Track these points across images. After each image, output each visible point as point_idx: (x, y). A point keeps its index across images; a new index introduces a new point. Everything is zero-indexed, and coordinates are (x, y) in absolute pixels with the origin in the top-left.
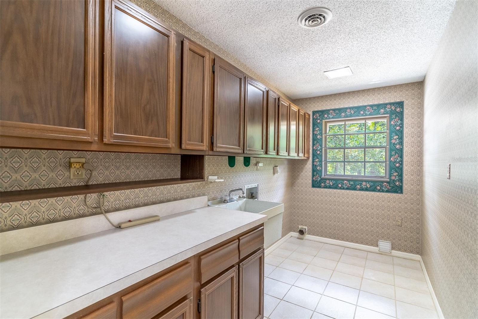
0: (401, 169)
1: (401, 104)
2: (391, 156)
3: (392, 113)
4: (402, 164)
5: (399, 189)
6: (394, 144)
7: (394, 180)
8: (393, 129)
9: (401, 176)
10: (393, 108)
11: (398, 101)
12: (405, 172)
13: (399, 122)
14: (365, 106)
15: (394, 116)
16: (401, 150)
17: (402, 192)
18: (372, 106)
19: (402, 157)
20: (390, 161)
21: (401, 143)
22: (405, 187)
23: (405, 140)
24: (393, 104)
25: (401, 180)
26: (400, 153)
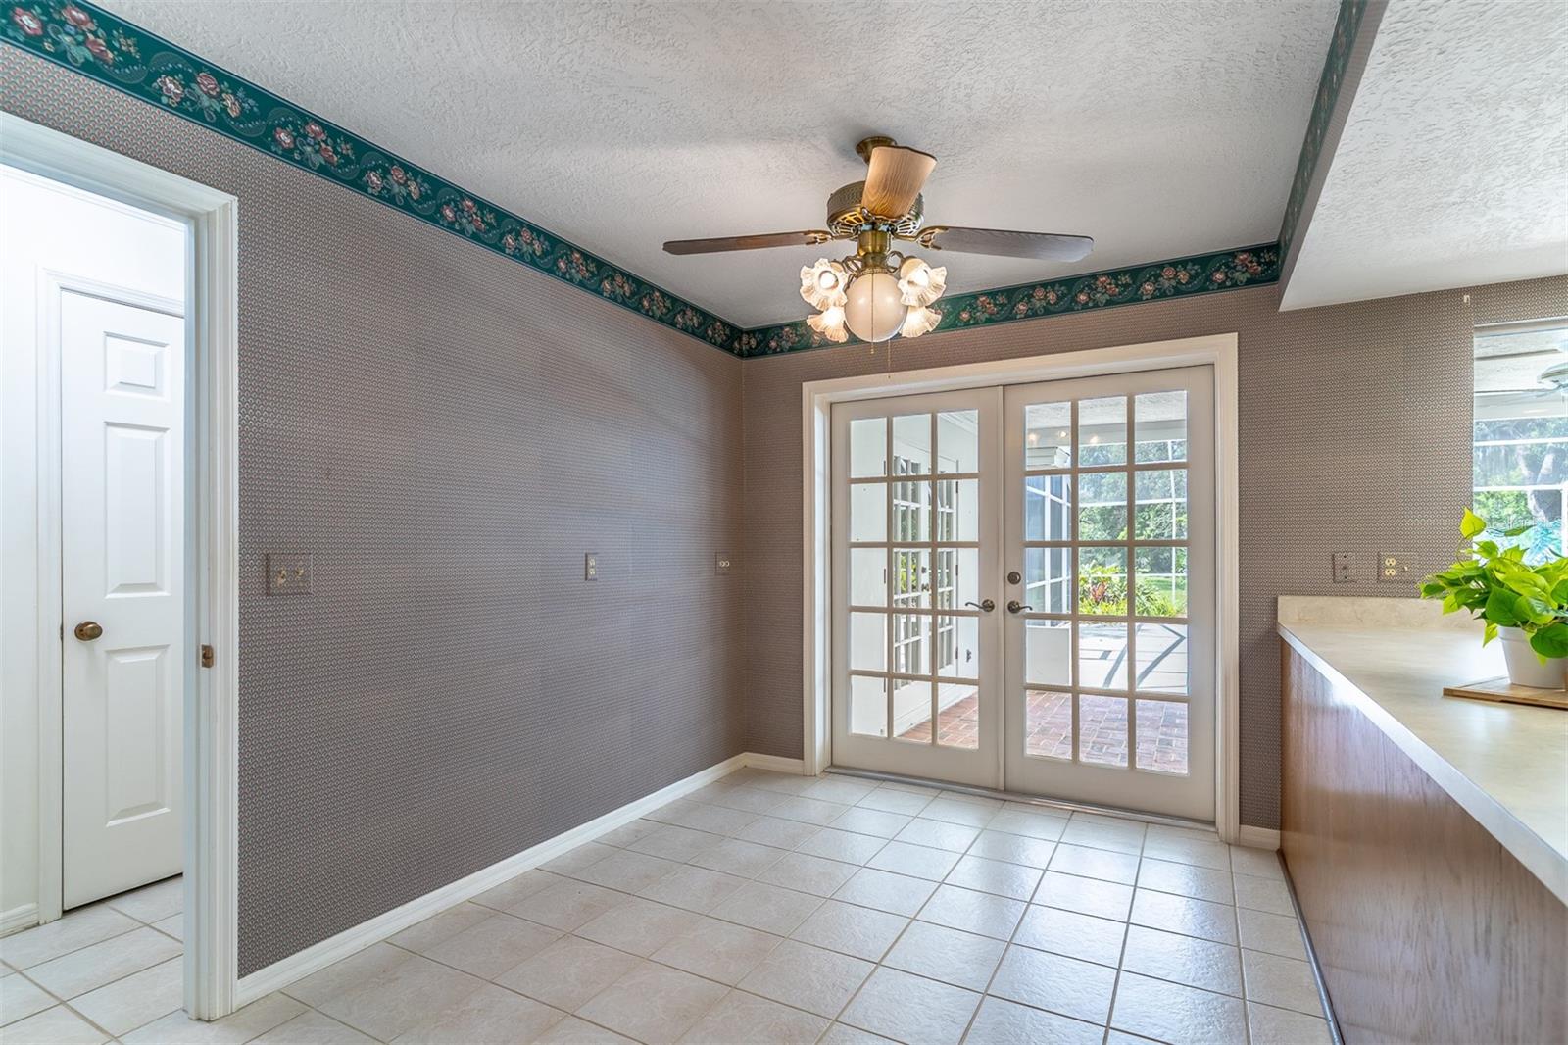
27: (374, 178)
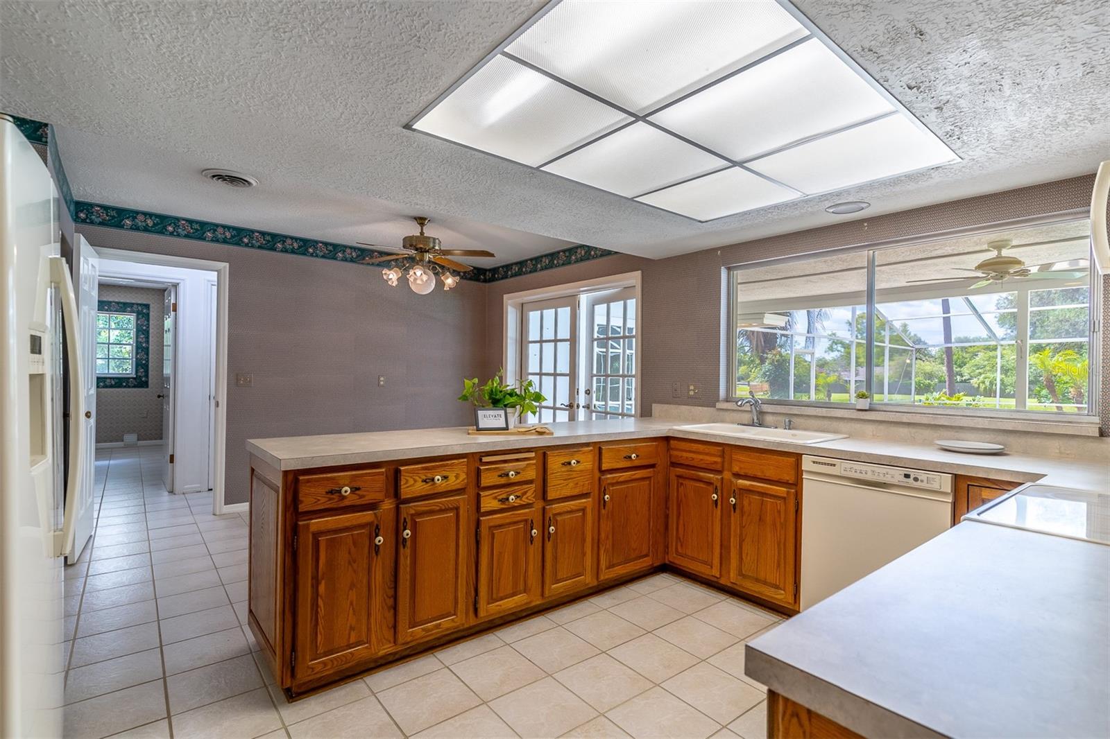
0: (147, 366)
1: (147, 306)
2: (137, 353)
3: (139, 313)
4: (148, 361)
5: (144, 384)
6: (141, 342)
7: (140, 376)
8: (140, 329)
9: (147, 372)
10: (140, 308)
11: (145, 303)
12: (150, 369)
13: (146, 323)
14: (111, 302)
15: (140, 316)
16: (147, 348)
17: (147, 387)
18: (118, 303)
19: (148, 354)
20: (137, 359)
21: (147, 342)
22: (150, 382)
23: (151, 339)
24: (140, 305)
25: (147, 376)
26: (146, 350)
27: (279, 245)
